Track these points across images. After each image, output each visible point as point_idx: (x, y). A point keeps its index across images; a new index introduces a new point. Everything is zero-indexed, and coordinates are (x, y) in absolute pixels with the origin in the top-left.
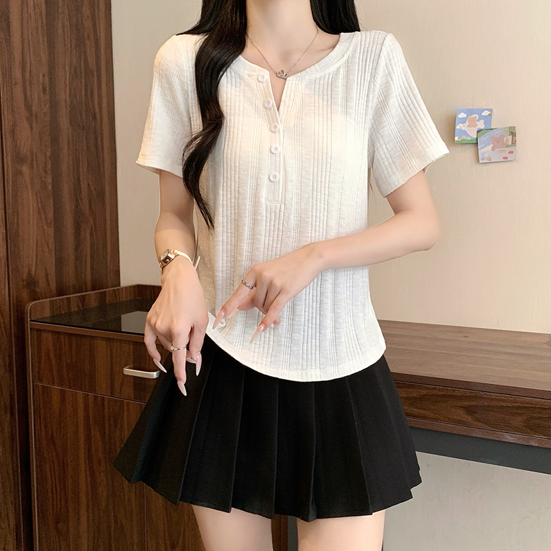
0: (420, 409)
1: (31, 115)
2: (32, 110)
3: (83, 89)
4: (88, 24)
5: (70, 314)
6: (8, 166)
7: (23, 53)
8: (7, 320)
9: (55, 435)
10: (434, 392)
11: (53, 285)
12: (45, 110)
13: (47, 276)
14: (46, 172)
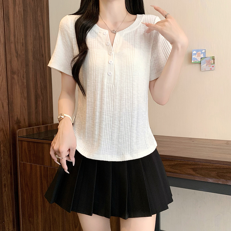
0: (174, 169)
1: (18, 55)
3: (38, 44)
4: (40, 18)
5: (33, 134)
6: (9, 75)
7: (14, 30)
8: (9, 137)
9: (28, 183)
10: (180, 162)
11: (27, 123)
12: (23, 53)
13: (24, 119)
14: (23, 78)
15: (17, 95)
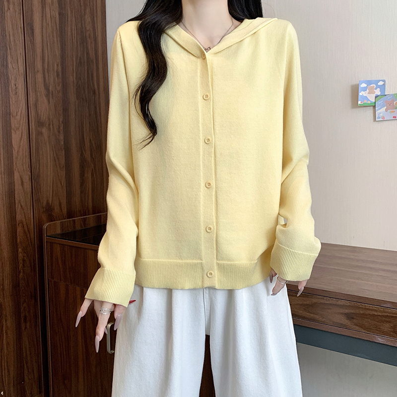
1: (49, 93)
2: (49, 90)
3: (86, 72)
4: (89, 27)
5: (75, 232)
6: (32, 129)
7: (43, 50)
8: (32, 235)
11: (65, 211)
12: (58, 89)
13: (60, 205)
14: (59, 132)
15: (47, 162)
